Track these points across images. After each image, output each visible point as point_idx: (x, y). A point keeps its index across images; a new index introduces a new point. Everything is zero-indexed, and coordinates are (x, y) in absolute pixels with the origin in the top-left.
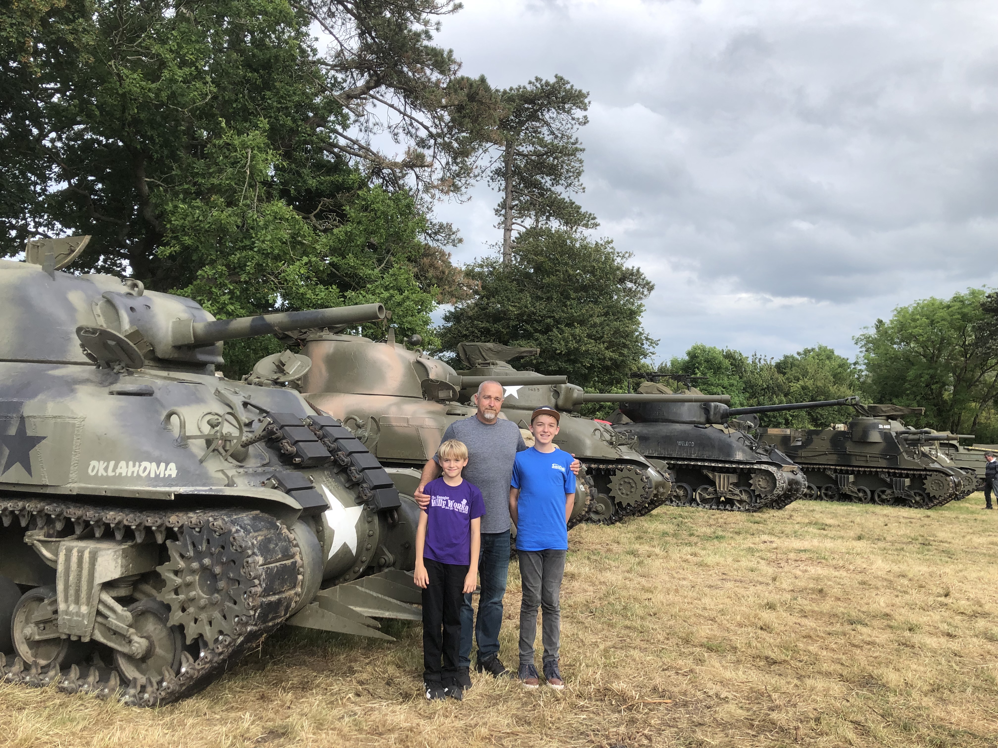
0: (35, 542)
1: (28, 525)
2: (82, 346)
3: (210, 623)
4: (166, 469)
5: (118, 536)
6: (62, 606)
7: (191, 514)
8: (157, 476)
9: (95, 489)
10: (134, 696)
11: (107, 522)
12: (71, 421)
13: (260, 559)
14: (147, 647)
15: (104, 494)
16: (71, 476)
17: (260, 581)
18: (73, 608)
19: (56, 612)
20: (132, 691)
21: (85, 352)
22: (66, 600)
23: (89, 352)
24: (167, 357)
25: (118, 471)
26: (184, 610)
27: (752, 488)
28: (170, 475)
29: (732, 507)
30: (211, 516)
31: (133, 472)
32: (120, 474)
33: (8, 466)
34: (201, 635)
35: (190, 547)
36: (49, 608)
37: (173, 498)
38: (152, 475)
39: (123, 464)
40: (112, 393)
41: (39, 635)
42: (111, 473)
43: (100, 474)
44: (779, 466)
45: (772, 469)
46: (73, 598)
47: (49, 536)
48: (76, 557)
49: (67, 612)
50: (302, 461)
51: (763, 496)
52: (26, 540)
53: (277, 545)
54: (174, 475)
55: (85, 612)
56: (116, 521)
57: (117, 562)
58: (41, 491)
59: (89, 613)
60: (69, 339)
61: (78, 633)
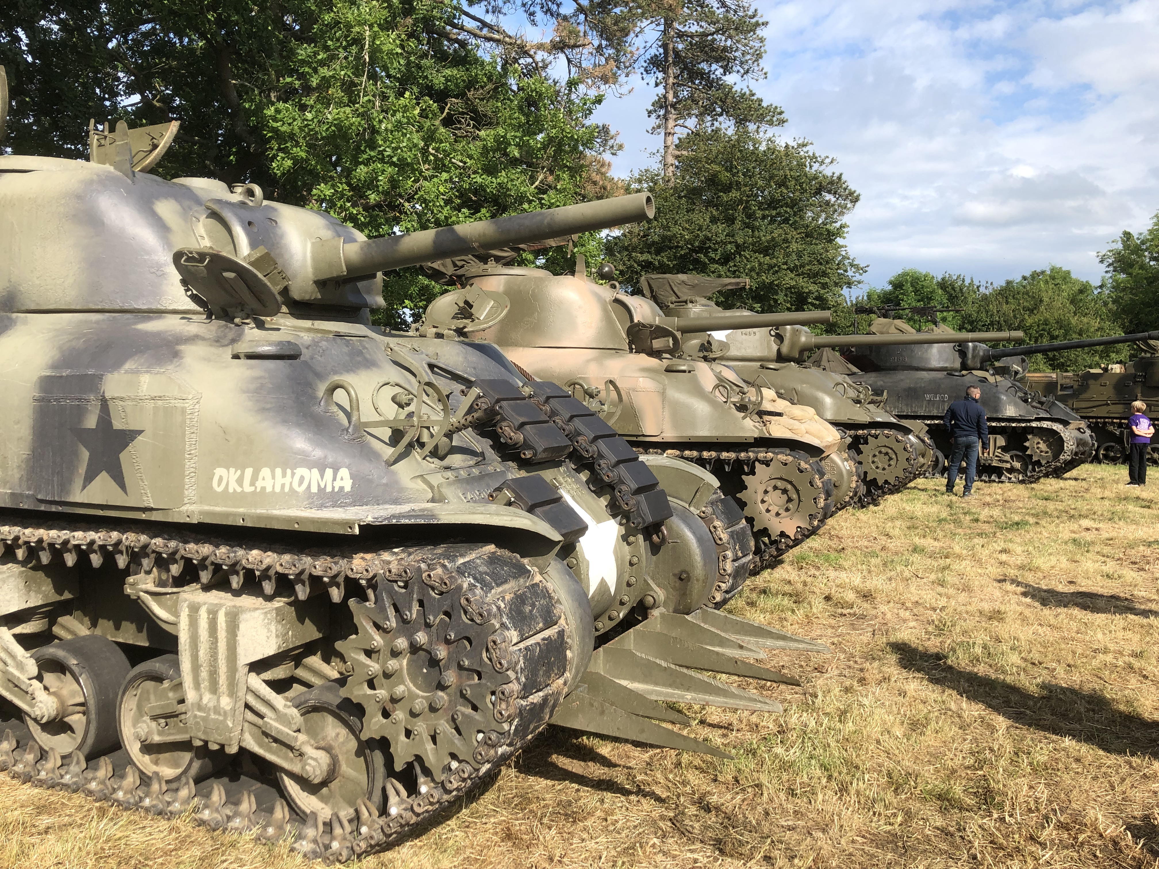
0: (142, 594)
1: (128, 566)
2: (184, 282)
3: (434, 739)
4: (334, 479)
5: (268, 587)
6: (191, 696)
7: (386, 556)
8: (321, 490)
9: (227, 515)
10: (315, 841)
11: (249, 566)
12: (179, 404)
13: (513, 635)
14: (329, 765)
15: (241, 523)
16: (186, 492)
17: (517, 673)
18: (207, 698)
19: (182, 701)
20: (310, 832)
21: (189, 293)
22: (197, 685)
23: (195, 292)
24: (307, 297)
25: (259, 484)
26: (386, 714)
27: (1029, 452)
28: (342, 488)
29: (1000, 478)
30: (423, 560)
31: (283, 486)
32: (263, 488)
33: (89, 478)
34: (419, 758)
35: (391, 612)
36: (171, 694)
37: (357, 531)
38: (314, 489)
39: (265, 472)
40: (236, 357)
41: (160, 733)
42: (248, 488)
43: (231, 490)
44: (1065, 423)
45: (1057, 427)
46: (206, 683)
47: (161, 583)
48: (206, 620)
49: (200, 707)
50: (535, 455)
51: (1043, 462)
52: (128, 590)
53: (533, 605)
54: (348, 488)
55: (228, 708)
56: (264, 566)
57: (269, 630)
58: (143, 516)
59: (234, 710)
60: (163, 275)
61: (220, 739)
